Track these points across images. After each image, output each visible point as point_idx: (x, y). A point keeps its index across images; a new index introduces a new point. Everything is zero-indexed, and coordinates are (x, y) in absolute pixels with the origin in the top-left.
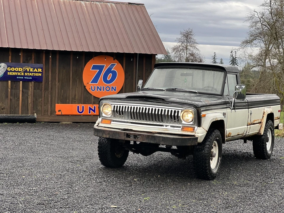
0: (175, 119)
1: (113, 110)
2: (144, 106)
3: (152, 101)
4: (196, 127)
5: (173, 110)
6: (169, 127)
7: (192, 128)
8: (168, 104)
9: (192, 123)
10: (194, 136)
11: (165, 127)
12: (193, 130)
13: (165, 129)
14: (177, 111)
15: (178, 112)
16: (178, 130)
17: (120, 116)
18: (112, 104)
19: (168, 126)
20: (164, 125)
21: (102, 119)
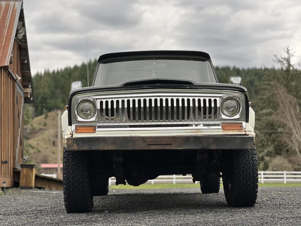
4: (244, 123)
5: (208, 99)
6: (201, 127)
7: (238, 125)
8: (199, 89)
9: (237, 116)
11: (194, 127)
12: (240, 128)
13: (195, 130)
14: (213, 99)
15: (216, 101)
16: (217, 130)
18: (96, 99)
20: (193, 124)
21: (75, 127)
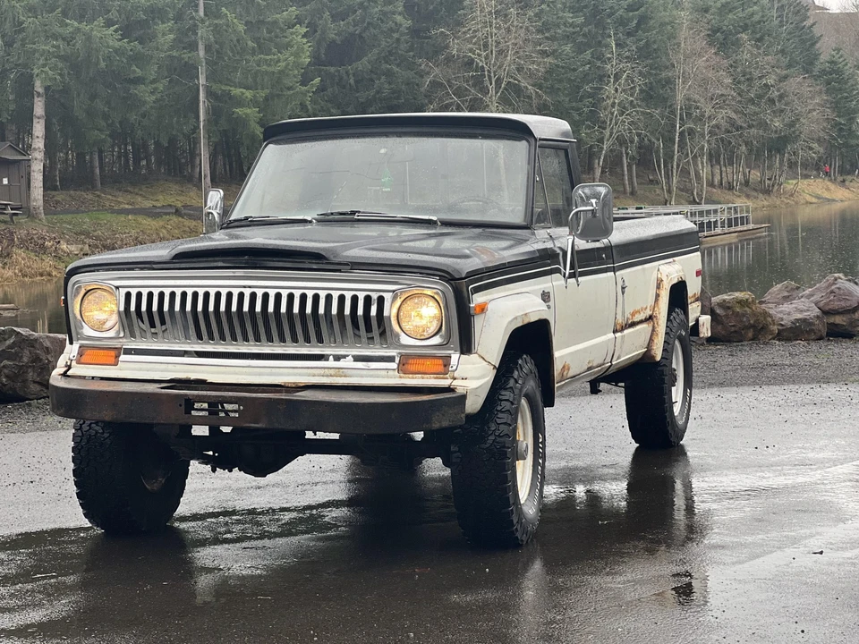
0: (369, 329)
1: (122, 309)
2: (244, 287)
3: (281, 264)
4: (455, 357)
5: (361, 296)
6: (348, 363)
7: (441, 362)
8: (339, 271)
9: (437, 340)
10: (449, 389)
11: (331, 363)
12: (441, 369)
13: (332, 372)
14: (375, 296)
15: (381, 300)
16: (384, 373)
17: (153, 330)
18: (117, 288)
19: (345, 357)
20: (329, 356)
21: (80, 347)
